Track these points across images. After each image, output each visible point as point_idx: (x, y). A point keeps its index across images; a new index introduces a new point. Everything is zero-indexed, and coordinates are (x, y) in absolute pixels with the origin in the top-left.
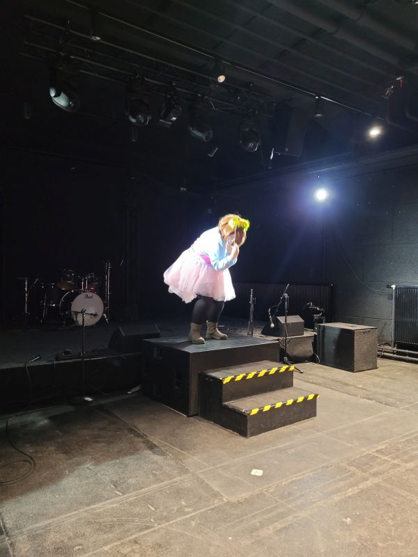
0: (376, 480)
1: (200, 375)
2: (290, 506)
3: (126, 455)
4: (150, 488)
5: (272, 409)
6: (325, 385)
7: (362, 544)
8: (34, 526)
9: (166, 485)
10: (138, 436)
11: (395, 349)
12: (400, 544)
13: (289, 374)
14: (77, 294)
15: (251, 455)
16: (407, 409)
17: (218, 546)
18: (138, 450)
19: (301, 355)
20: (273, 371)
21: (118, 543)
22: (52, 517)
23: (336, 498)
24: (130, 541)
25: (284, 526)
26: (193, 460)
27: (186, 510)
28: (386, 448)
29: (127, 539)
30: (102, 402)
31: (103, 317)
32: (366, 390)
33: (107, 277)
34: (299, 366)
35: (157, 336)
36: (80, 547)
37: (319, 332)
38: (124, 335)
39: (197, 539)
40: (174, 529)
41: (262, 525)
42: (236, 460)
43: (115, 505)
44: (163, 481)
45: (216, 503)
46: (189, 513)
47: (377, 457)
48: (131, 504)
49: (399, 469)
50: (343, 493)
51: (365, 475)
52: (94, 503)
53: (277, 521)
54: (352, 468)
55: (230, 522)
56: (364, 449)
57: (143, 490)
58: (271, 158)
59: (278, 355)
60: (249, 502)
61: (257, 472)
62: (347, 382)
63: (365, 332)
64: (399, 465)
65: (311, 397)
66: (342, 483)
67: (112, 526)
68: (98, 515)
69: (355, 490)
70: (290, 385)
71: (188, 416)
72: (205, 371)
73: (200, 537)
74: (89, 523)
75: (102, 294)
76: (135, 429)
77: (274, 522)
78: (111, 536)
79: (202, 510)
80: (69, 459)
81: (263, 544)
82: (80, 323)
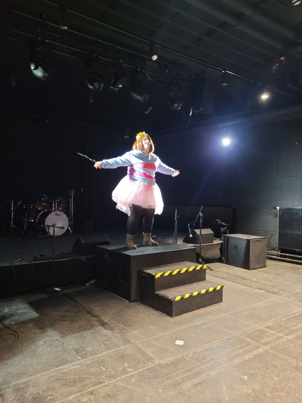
0: (266, 348)
1: (138, 271)
2: (203, 367)
3: (85, 330)
4: (102, 354)
5: (191, 296)
6: (229, 279)
7: (256, 395)
8: (18, 382)
9: (114, 352)
10: (93, 316)
11: (279, 253)
12: (283, 394)
13: (202, 271)
14: (49, 212)
15: (175, 330)
16: (288, 297)
17: (151, 396)
18: (93, 326)
19: (211, 257)
20: (191, 269)
21: (79, 394)
22: (31, 375)
23: (237, 361)
24: (87, 393)
25: (199, 381)
26: (133, 334)
27: (129, 370)
28: (273, 325)
29: (86, 391)
30: (67, 291)
31: (68, 229)
32: (258, 282)
33: (72, 200)
34: (211, 265)
35: (107, 243)
36: (51, 397)
37: (224, 241)
38: (83, 242)
39: (136, 391)
40: (119, 384)
41: (183, 381)
42: (164, 333)
43: (76, 367)
44: (111, 349)
45: (150, 364)
46: (131, 372)
47: (266, 331)
48: (88, 366)
49: (282, 340)
50: (242, 357)
51: (258, 344)
52: (62, 365)
53: (194, 378)
54: (248, 340)
55: (160, 378)
56: (257, 326)
57: (97, 356)
58: (191, 114)
59: (195, 257)
60: (174, 363)
61: (180, 343)
62: (244, 277)
63: (257, 240)
64: (282, 337)
65: (219, 288)
66: (241, 351)
67: (75, 382)
68: (65, 373)
69: (251, 355)
70: (204, 279)
71: (130, 302)
72: (142, 269)
73: (138, 390)
74: (58, 380)
75: (67, 213)
76: (91, 310)
77: (192, 379)
78: (73, 389)
79: (140, 370)
80: (43, 333)
81: (184, 395)
82: (52, 233)
